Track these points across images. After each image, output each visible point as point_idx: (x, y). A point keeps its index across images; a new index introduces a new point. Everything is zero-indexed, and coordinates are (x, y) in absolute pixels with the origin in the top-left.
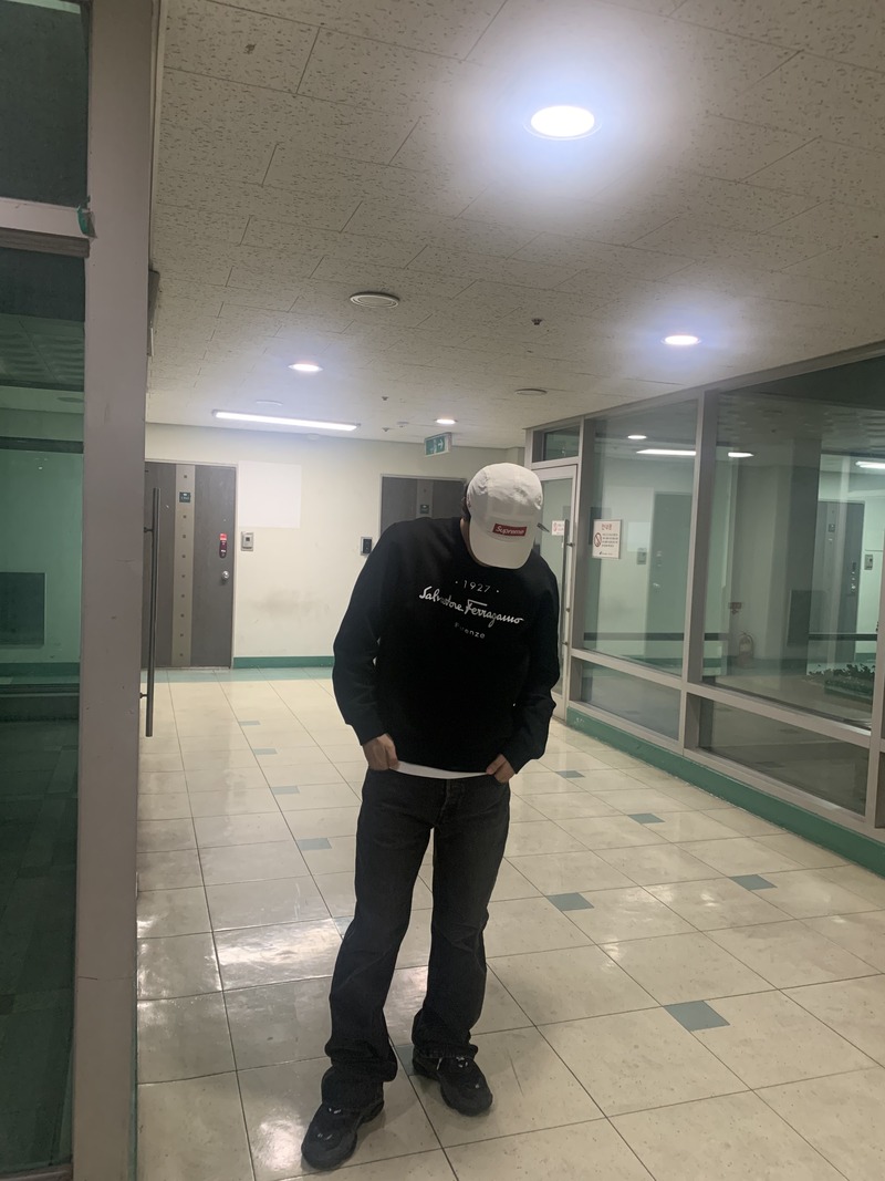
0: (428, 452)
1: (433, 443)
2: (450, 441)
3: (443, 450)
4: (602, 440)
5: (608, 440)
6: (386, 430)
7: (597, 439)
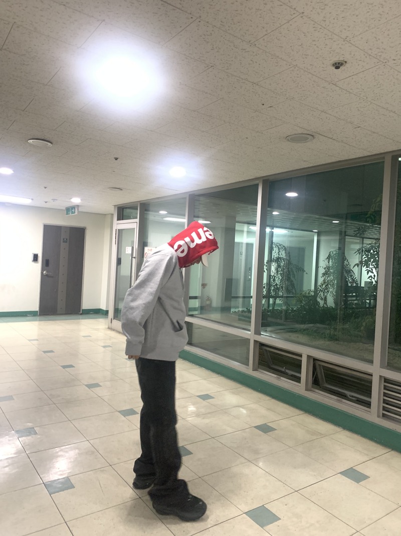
0: (67, 214)
1: (70, 210)
2: (78, 209)
3: (74, 213)
4: (148, 212)
5: (150, 213)
6: (46, 202)
7: (146, 212)
